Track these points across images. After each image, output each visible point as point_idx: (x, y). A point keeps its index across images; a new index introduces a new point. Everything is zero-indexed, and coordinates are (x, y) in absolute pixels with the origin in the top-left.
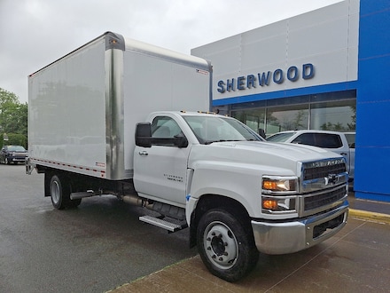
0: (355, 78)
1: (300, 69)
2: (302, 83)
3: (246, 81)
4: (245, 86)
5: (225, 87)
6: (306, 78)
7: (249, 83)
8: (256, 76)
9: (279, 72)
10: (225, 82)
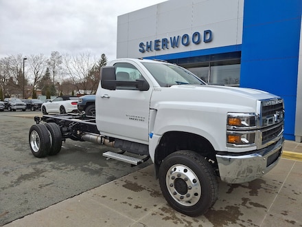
0: (240, 42)
1: (202, 34)
2: (203, 46)
3: (161, 44)
4: (161, 47)
5: (145, 48)
6: (206, 41)
7: (164, 45)
8: (169, 39)
9: (186, 36)
10: (145, 44)
